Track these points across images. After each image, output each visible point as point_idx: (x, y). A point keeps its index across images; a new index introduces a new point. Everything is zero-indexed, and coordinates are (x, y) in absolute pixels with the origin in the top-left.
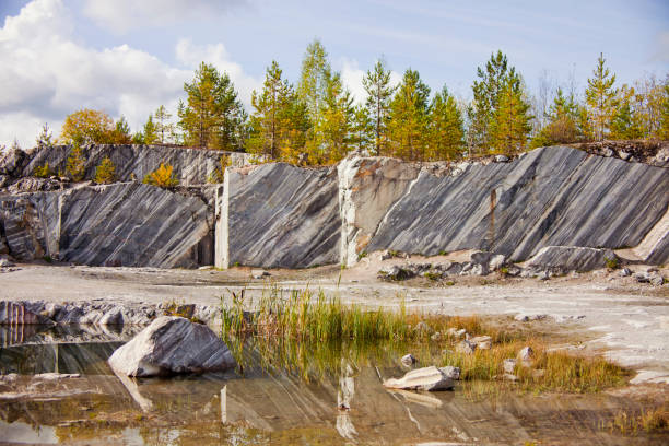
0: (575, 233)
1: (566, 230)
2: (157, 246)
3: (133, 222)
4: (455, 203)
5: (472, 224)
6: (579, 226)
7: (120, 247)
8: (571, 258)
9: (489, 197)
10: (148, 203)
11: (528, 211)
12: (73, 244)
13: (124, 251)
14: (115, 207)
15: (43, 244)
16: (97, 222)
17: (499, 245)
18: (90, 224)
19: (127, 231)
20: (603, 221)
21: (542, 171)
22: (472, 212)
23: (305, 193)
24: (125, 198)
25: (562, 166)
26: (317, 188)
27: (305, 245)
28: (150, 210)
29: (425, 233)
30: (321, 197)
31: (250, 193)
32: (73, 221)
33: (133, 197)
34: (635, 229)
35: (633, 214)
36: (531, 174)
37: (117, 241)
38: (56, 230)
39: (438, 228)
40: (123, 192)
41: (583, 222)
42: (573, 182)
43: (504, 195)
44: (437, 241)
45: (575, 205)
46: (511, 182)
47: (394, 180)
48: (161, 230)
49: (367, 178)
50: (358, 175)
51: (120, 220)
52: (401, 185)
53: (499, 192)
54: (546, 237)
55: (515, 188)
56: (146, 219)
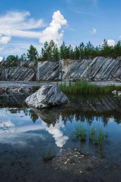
0: (103, 72)
1: (102, 72)
2: (25, 78)
3: (21, 73)
4: (82, 67)
5: (85, 71)
6: (104, 71)
7: (18, 78)
8: (104, 77)
9: (88, 66)
10: (23, 70)
11: (95, 68)
12: (10, 78)
13: (19, 79)
14: (17, 71)
15: (4, 77)
16: (14, 74)
17: (90, 75)
18: (13, 74)
19: (20, 75)
20: (108, 70)
21: (98, 61)
22: (85, 69)
23: (53, 66)
24: (19, 69)
25: (101, 60)
26: (55, 65)
27: (53, 76)
28: (24, 71)
29: (77, 73)
30: (56, 67)
31: (43, 66)
32: (10, 74)
33: (20, 69)
34: (114, 72)
35: (113, 69)
36: (96, 62)
37: (18, 77)
38: (7, 75)
39: (79, 72)
40: (19, 68)
41: (105, 70)
42: (103, 63)
43: (91, 65)
44: (79, 74)
45: (104, 67)
46: (92, 63)
47: (71, 63)
48: (26, 75)
49: (66, 63)
50: (64, 62)
51: (18, 73)
52: (72, 64)
53: (90, 65)
54: (98, 73)
55: (93, 64)
56: (23, 73)
